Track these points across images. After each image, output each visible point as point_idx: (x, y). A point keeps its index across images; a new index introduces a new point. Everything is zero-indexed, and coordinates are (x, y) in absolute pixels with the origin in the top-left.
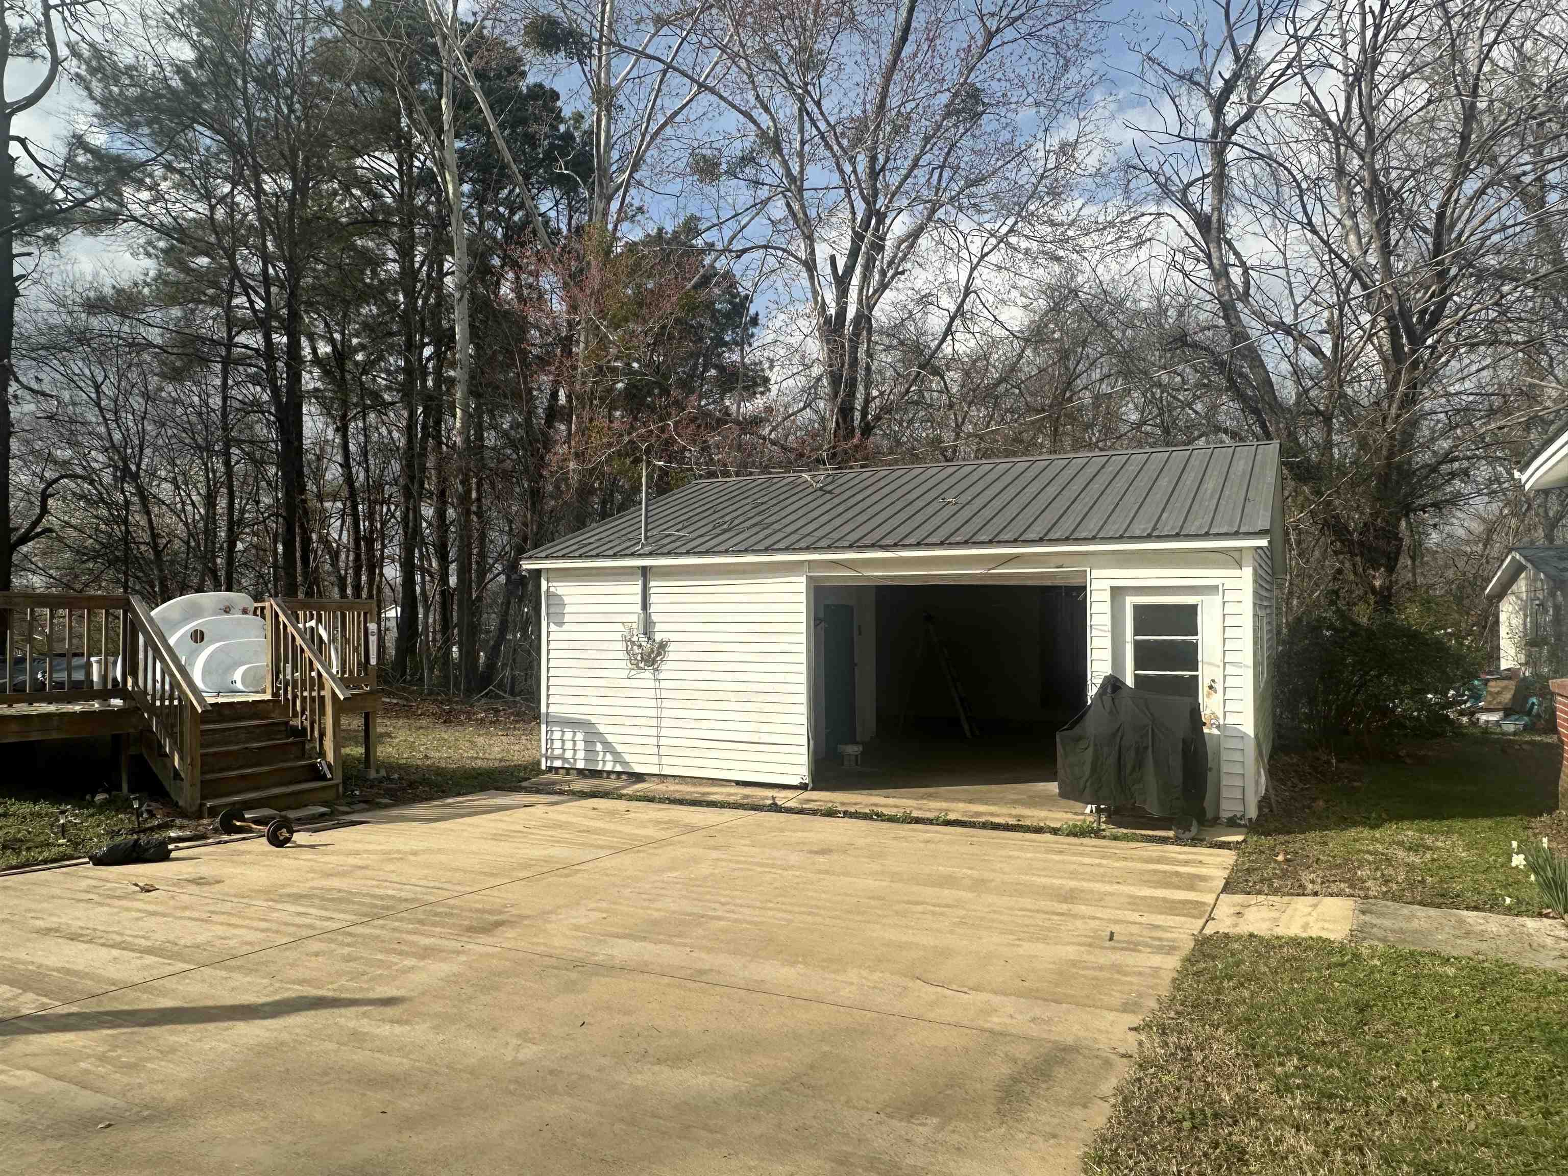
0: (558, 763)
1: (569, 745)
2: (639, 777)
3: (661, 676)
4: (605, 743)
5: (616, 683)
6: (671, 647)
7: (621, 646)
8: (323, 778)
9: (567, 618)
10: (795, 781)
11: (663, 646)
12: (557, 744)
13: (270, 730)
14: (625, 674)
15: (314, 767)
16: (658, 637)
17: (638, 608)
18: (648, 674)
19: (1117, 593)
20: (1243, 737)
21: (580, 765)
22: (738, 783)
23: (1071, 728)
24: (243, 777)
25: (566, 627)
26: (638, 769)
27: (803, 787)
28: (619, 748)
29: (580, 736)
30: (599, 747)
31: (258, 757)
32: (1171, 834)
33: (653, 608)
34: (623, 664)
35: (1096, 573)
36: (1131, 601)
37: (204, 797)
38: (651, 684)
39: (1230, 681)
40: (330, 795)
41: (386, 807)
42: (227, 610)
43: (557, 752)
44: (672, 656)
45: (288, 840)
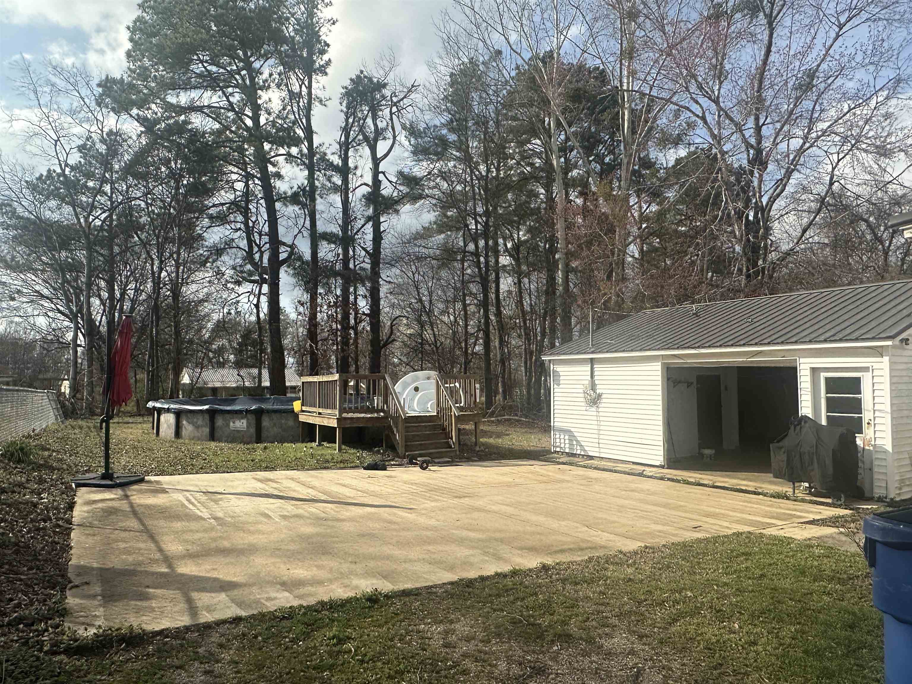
0: (558, 449)
1: (562, 441)
2: (591, 458)
3: (600, 410)
4: (577, 441)
5: (582, 413)
6: (604, 396)
7: (582, 395)
8: (451, 447)
9: (561, 382)
10: (658, 463)
11: (600, 396)
12: (558, 440)
13: (434, 427)
14: (584, 408)
15: (448, 443)
16: (598, 391)
17: (589, 378)
18: (594, 409)
19: (815, 371)
20: (885, 452)
21: (567, 450)
22: (634, 463)
23: (778, 442)
24: (421, 445)
25: (561, 386)
26: (591, 454)
27: (662, 467)
28: (583, 444)
29: (567, 437)
30: (575, 443)
31: (428, 437)
32: (829, 501)
33: (596, 378)
34: (583, 404)
35: (802, 360)
36: (823, 375)
37: (406, 451)
38: (595, 414)
39: (877, 421)
40: (453, 454)
41: (476, 461)
42: (428, 378)
43: (558, 444)
44: (604, 400)
45: (427, 468)
